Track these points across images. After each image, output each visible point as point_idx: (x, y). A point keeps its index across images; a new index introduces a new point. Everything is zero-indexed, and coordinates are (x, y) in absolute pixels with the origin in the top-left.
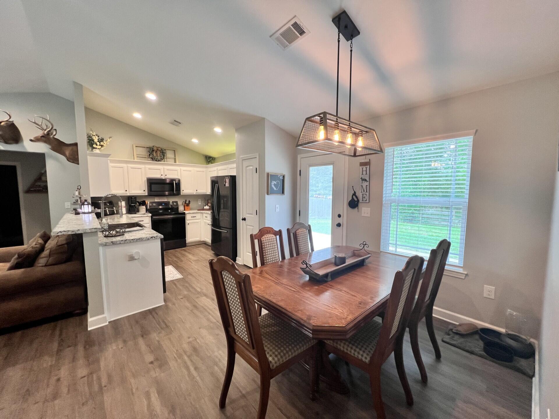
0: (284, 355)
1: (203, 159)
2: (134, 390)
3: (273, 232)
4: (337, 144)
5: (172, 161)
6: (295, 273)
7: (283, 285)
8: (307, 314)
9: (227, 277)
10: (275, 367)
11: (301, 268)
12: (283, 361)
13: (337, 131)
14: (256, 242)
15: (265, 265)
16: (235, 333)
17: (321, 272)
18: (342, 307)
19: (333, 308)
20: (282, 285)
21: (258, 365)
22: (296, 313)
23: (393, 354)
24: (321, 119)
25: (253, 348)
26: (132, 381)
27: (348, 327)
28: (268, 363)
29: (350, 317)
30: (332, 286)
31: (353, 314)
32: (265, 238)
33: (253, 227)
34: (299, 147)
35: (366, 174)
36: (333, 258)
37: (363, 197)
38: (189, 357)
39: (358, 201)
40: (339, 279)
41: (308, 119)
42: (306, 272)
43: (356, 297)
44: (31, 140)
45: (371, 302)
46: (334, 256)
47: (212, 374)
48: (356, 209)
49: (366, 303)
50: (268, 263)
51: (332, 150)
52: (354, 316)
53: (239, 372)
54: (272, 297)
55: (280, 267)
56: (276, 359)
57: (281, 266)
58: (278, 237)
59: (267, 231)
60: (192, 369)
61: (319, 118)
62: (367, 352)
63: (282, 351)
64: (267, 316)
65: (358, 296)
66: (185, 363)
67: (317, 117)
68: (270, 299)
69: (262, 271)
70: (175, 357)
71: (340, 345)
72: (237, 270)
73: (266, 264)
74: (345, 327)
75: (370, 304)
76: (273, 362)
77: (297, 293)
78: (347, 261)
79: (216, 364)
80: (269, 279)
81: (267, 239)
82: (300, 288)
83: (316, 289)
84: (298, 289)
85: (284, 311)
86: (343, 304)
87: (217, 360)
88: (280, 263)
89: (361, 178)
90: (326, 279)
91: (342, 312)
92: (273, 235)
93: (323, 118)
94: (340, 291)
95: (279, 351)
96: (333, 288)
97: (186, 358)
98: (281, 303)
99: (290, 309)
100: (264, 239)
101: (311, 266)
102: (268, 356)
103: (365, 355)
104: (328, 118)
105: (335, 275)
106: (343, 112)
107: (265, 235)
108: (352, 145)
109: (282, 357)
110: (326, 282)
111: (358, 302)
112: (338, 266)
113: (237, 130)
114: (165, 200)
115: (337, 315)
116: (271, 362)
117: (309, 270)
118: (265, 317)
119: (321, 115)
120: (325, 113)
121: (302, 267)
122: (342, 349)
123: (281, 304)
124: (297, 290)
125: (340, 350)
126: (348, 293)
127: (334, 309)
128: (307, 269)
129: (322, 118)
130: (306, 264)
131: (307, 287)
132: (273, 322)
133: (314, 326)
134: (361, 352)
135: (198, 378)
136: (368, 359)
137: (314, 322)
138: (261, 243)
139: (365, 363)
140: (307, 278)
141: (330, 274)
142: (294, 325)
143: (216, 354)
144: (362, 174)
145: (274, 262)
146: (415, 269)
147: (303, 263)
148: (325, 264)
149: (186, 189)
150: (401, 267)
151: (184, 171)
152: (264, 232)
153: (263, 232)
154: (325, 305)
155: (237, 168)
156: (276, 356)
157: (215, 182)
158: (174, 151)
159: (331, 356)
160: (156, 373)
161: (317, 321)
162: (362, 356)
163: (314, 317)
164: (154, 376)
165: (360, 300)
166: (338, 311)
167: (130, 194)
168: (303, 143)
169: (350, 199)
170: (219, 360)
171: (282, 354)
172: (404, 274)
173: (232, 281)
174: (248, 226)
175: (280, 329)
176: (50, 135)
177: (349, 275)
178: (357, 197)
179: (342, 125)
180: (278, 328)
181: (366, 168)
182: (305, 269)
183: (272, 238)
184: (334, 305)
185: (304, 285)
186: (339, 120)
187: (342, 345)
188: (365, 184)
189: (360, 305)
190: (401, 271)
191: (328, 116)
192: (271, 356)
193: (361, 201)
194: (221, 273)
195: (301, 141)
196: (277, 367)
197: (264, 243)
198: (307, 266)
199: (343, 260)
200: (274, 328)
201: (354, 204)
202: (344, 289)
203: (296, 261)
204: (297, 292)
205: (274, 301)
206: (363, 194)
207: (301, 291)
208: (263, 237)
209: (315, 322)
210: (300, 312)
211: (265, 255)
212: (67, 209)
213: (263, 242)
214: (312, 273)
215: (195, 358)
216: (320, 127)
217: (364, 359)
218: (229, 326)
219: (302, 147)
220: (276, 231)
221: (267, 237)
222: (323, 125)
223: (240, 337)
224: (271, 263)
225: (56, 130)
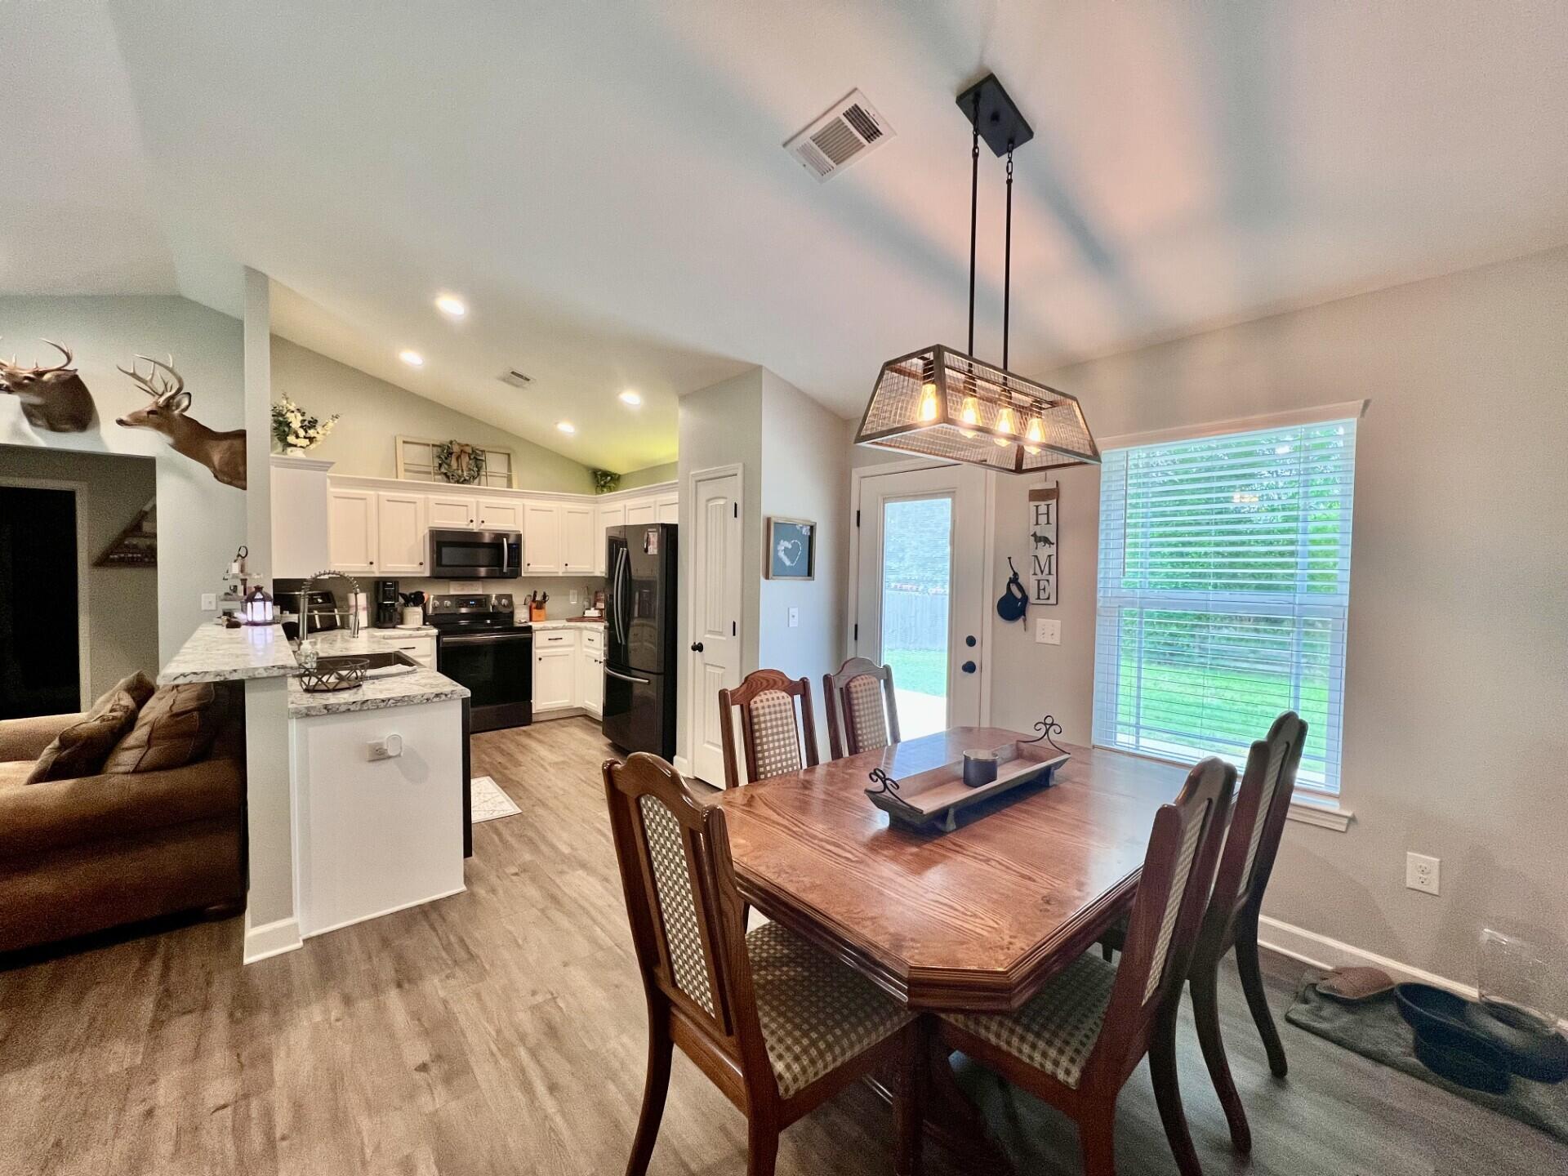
0: (821, 1054)
1: (587, 479)
2: (368, 1152)
3: (783, 682)
4: (970, 435)
5: (500, 484)
6: (847, 803)
7: (815, 839)
8: (892, 930)
9: (657, 813)
10: (792, 1092)
11: (867, 791)
12: (816, 1074)
13: (970, 401)
14: (736, 711)
15: (760, 779)
16: (674, 984)
17: (928, 804)
18: (993, 911)
19: (966, 914)
20: (813, 841)
21: (742, 1085)
22: (856, 928)
23: (1145, 1062)
24: (926, 365)
25: (729, 1032)
26: (365, 1123)
27: (1015, 976)
28: (773, 1079)
29: (1022, 945)
30: (960, 846)
31: (1027, 932)
32: (762, 701)
33: (723, 670)
34: (864, 444)
35: (1048, 523)
36: (959, 763)
37: (1039, 590)
38: (533, 1053)
39: (1025, 599)
40: (979, 827)
41: (890, 366)
42: (881, 804)
43: (1034, 881)
44: (121, 422)
45: (1078, 898)
46: (963, 758)
47: (603, 1109)
48: (1020, 621)
49: (1064, 903)
50: (769, 775)
51: (960, 454)
52: (1032, 941)
53: (679, 1105)
54: (784, 876)
55: (805, 788)
56: (796, 1067)
57: (807, 785)
58: (797, 698)
59: (768, 681)
60: (541, 1089)
61: (921, 362)
62: (1069, 1051)
63: (813, 1043)
64: (766, 932)
65: (1037, 879)
66: (523, 1071)
67: (915, 360)
68: (780, 881)
69: (752, 797)
70: (492, 1054)
71: (987, 1029)
72: (687, 793)
73: (762, 777)
74: (1006, 973)
75: (1077, 902)
76: (787, 1076)
77: (857, 865)
78: (999, 771)
79: (613, 1077)
80: (774, 822)
81: (766, 704)
82: (865, 851)
83: (911, 854)
84: (858, 854)
85: (818, 918)
86: (995, 902)
87: (616, 1065)
88: (802, 776)
89: (1034, 535)
90: (940, 826)
91: (993, 928)
92: (784, 694)
93: (933, 367)
94: (985, 861)
95: (805, 1042)
96: (965, 852)
97: (523, 1053)
98: (811, 896)
99: (837, 913)
100: (759, 705)
101: (898, 787)
102: (772, 1057)
103: (1064, 1061)
104: (949, 364)
105: (967, 814)
106: (988, 347)
107: (761, 693)
108: (1014, 438)
109: (813, 1062)
110: (941, 833)
111: (1039, 897)
112: (976, 787)
113: (684, 398)
114: (477, 590)
115: (978, 934)
116: (780, 1077)
117: (893, 797)
118: (759, 936)
119: (926, 355)
120: (939, 350)
121: (870, 788)
122: (993, 1040)
123: (812, 898)
124: (857, 857)
125: (986, 1043)
126: (1008, 868)
127: (971, 916)
128: (887, 793)
129: (931, 362)
130: (884, 779)
131: (887, 848)
132: (785, 951)
133: (911, 967)
134: (1053, 1053)
135: (558, 1119)
136: (1076, 1072)
137: (911, 957)
138: (751, 718)
139: (1066, 1086)
140: (881, 820)
141: (952, 812)
142: (850, 963)
143: (613, 1044)
144: (1037, 524)
145: (785, 771)
146: (1210, 801)
147: (875, 777)
148: (936, 780)
149: (534, 562)
150: (1171, 795)
151: (533, 510)
152: (759, 685)
153: (754, 685)
154: (941, 903)
155: (683, 505)
156: (797, 1059)
157: (617, 544)
158: (507, 456)
159: (956, 1058)
160: (436, 1101)
161: (921, 954)
162: (1056, 1063)
163: (912, 940)
164: (430, 1108)
165: (1045, 892)
166: (983, 922)
167: (380, 572)
168: (874, 431)
169: (1004, 592)
170: (622, 1063)
171: (814, 1052)
172: (1182, 812)
173: (671, 825)
174: (708, 667)
175: (806, 974)
176: (174, 408)
177: (1007, 815)
178: (1021, 588)
179: (987, 385)
180: (799, 969)
181: (1048, 505)
182: (878, 795)
183: (782, 701)
184: (972, 908)
185: (877, 844)
186: (977, 368)
187: (994, 1027)
188: (1045, 551)
189: (1049, 907)
190: (1174, 805)
191: (948, 358)
192: (780, 1057)
193: (1032, 598)
194: (638, 801)
195: (870, 426)
196: (798, 1092)
197: (758, 716)
198: (886, 786)
199: (988, 770)
200: (788, 971)
201: (1013, 607)
202: (998, 856)
203: (850, 771)
204: (857, 862)
205: (791, 889)
206: (1039, 581)
207: (867, 859)
208: (755, 699)
209: (916, 956)
210: (868, 923)
211: (759, 752)
212: (205, 611)
213: (755, 713)
214: (898, 807)
215: (550, 1055)
216: (924, 387)
217: (1061, 1076)
218: (657, 961)
219: (873, 443)
220: (791, 682)
221: (768, 700)
222: (933, 382)
223: (688, 997)
224: (777, 774)
225: (189, 394)
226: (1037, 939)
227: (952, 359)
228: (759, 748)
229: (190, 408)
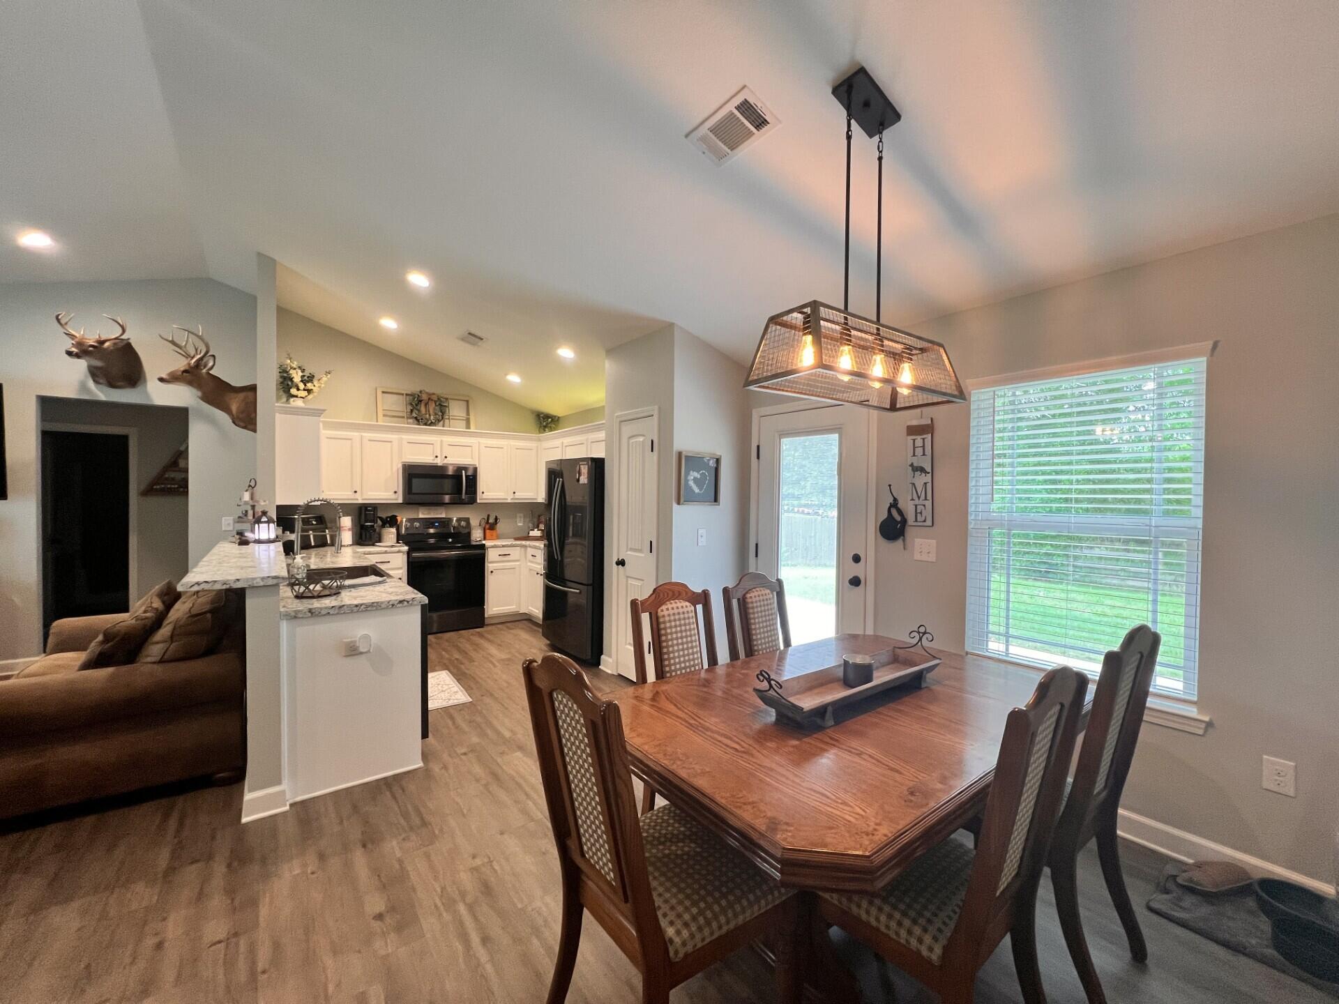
0: (708, 923)
1: (531, 421)
2: (331, 988)
3: (686, 594)
4: (846, 378)
5: (460, 426)
6: (741, 701)
7: (707, 730)
8: (769, 814)
9: (565, 706)
10: (681, 955)
11: (755, 690)
12: (703, 940)
13: (846, 349)
14: (645, 618)
15: (666, 677)
16: (583, 855)
17: (808, 703)
18: (862, 800)
19: (837, 802)
20: (705, 732)
21: (637, 945)
22: (738, 812)
23: (1007, 939)
24: (805, 318)
25: (626, 901)
26: (329, 962)
27: (878, 860)
28: (665, 943)
29: (885, 831)
30: (837, 740)
31: (891, 820)
32: (668, 609)
33: (642, 582)
34: (752, 388)
35: (924, 455)
36: (839, 666)
37: (916, 513)
38: (471, 908)
39: (904, 521)
40: (853, 724)
41: (774, 320)
42: (768, 701)
43: (900, 773)
44: (161, 380)
45: (940, 790)
46: (843, 662)
47: (526, 960)
48: (900, 542)
49: (927, 794)
50: (674, 674)
51: (840, 396)
52: (895, 828)
53: (591, 959)
54: (679, 763)
55: (704, 686)
56: (685, 933)
57: (707, 683)
58: (700, 607)
59: (673, 592)
60: (475, 939)
61: (800, 316)
62: (932, 929)
63: (701, 912)
64: (666, 812)
65: (905, 773)
66: (461, 923)
67: (795, 315)
68: (673, 767)
69: (657, 692)
70: (436, 906)
71: (859, 906)
72: (588, 689)
73: (668, 675)
74: (868, 857)
75: (939, 794)
76: (677, 940)
77: (744, 755)
78: (875, 674)
79: (536, 931)
80: (673, 715)
81: (671, 612)
82: (751, 742)
83: (793, 747)
84: (745, 745)
85: (706, 801)
86: (864, 792)
87: (540, 921)
88: (703, 675)
89: (912, 465)
90: (819, 721)
91: (862, 815)
92: (688, 604)
93: (811, 318)
94: (857, 754)
95: (695, 911)
96: (841, 746)
97: (462, 908)
98: (700, 782)
99: (722, 797)
100: (666, 613)
101: (781, 687)
102: (663, 923)
103: (928, 939)
104: (824, 317)
105: (844, 711)
106: (862, 302)
107: (668, 603)
108: (885, 381)
109: (700, 929)
110: (820, 728)
111: (906, 788)
112: (854, 687)
113: (611, 352)
114: (441, 514)
115: (847, 820)
116: (671, 941)
117: (777, 695)
118: (660, 814)
119: (805, 310)
120: (815, 305)
121: (758, 688)
122: (864, 916)
123: (702, 783)
124: (743, 747)
125: (858, 919)
126: (878, 761)
127: (841, 804)
128: (772, 692)
129: (809, 316)
130: (769, 680)
131: (772, 741)
132: (682, 829)
133: (784, 849)
134: (917, 931)
135: (489, 967)
136: (938, 950)
137: (785, 839)
138: (658, 623)
139: (929, 962)
140: (771, 715)
141: (830, 709)
142: (733, 843)
143: (538, 904)
144: (914, 455)
145: (688, 670)
146: (1062, 705)
147: (761, 678)
148: (818, 681)
149: (489, 490)
150: (1023, 699)
151: (486, 447)
152: (666, 596)
153: (661, 596)
154: (815, 791)
155: (609, 443)
156: (686, 925)
157: (556, 474)
158: (465, 403)
159: (835, 931)
160: (387, 946)
161: (793, 837)
162: (920, 941)
163: (787, 824)
164: (382, 952)
165: (911, 784)
166: (851, 810)
167: (363, 499)
168: (760, 377)
169: (885, 515)
170: (546, 921)
171: (701, 920)
172: (1031, 715)
173: (577, 717)
174: (629, 579)
175: (698, 850)
176: (202, 368)
177: (880, 713)
178: (900, 512)
179: (860, 334)
180: (693, 845)
181: (924, 439)
182: (765, 693)
183: (685, 610)
184: (842, 795)
185: (762, 736)
186: (851, 321)
187: (865, 904)
188: (921, 479)
189: (912, 798)
190: (1025, 709)
191: (823, 312)
192: (672, 923)
193: (910, 521)
194: (551, 695)
195: (757, 372)
196: (686, 955)
197: (664, 622)
198: (771, 686)
199: (865, 673)
200: (683, 847)
201: (893, 529)
202: (871, 751)
203: (743, 671)
204: (744, 752)
205: (683, 773)
206: (916, 506)
207: (754, 752)
208: (661, 608)
209: (788, 839)
210: (749, 807)
211: (666, 653)
212: (223, 531)
213: (661, 620)
214: (784, 705)
215: (484, 909)
216: (804, 338)
217: (925, 953)
218: (569, 834)
219: (759, 387)
220: (694, 593)
221: (673, 609)
222: (810, 333)
223: (594, 866)
224: (681, 673)
225: (214, 356)
226: (900, 827)
227: (827, 313)
228: (665, 650)
229: (214, 368)
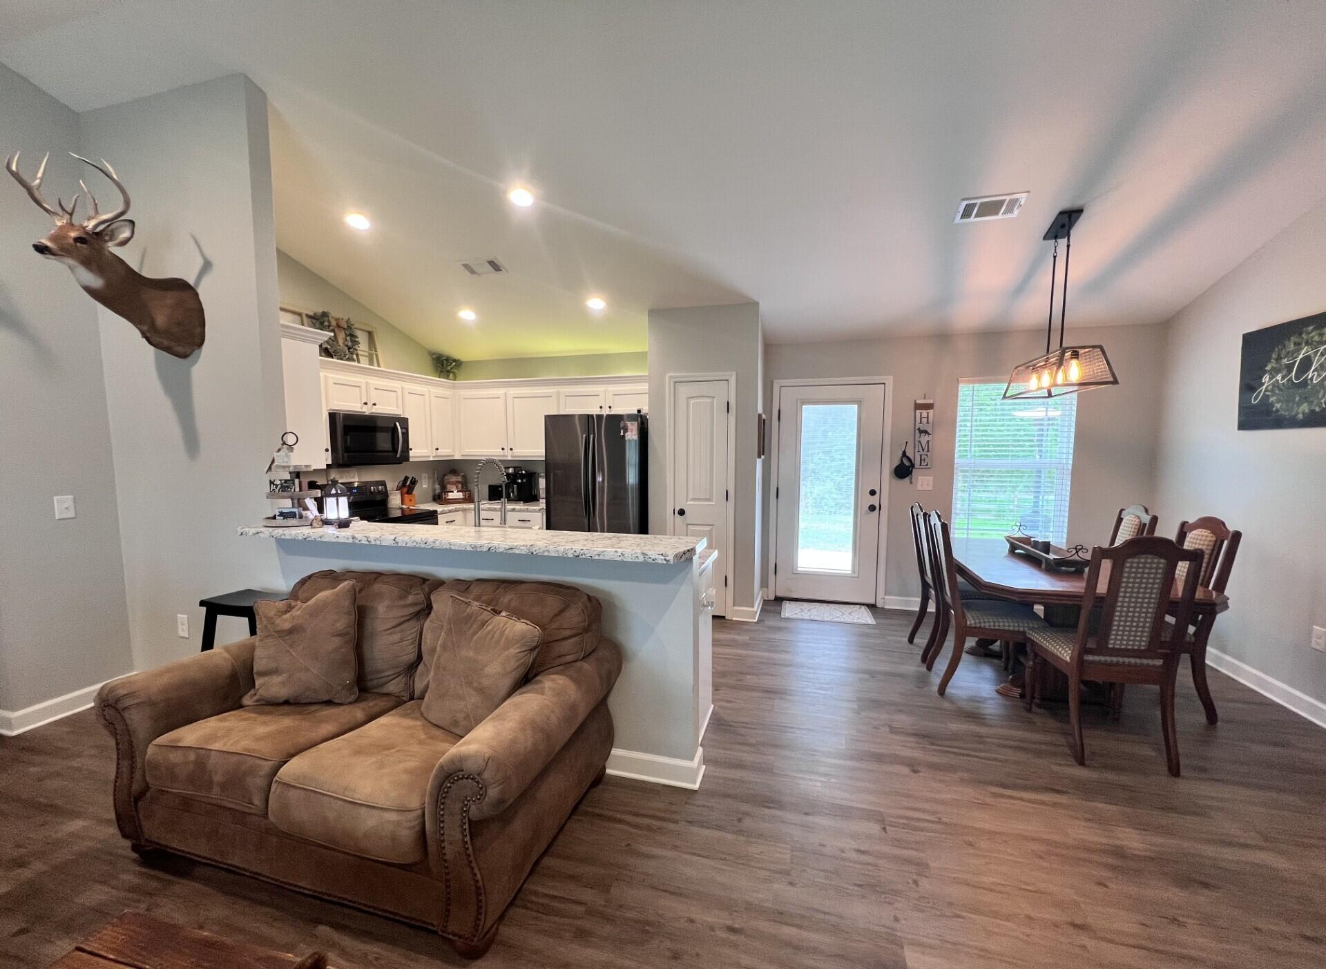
9: (1142, 563)
33: (711, 527)
35: (928, 423)
37: (921, 460)
39: (913, 466)
48: (907, 480)
89: (919, 429)
144: (921, 423)
169: (897, 463)
174: (690, 526)
176: (107, 238)
178: (909, 459)
181: (928, 413)
188: (924, 439)
193: (917, 463)
201: (903, 471)
206: (921, 456)
225: (132, 223)
